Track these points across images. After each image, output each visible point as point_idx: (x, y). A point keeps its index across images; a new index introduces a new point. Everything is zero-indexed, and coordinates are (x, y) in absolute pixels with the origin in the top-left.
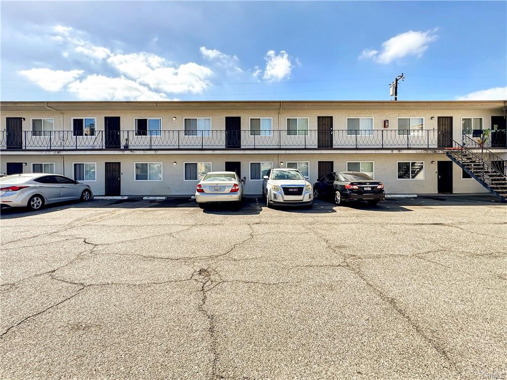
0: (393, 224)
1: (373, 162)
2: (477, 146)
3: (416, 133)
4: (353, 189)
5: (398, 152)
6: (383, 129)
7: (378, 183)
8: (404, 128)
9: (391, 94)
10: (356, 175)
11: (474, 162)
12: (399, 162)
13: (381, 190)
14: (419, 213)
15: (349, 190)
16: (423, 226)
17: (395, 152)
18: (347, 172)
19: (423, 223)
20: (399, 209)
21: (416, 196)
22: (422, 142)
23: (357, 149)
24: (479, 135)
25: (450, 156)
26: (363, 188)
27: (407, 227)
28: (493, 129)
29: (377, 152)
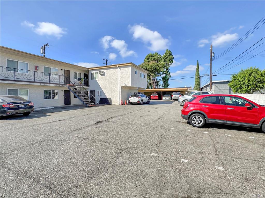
0: (37, 125)
1: (29, 90)
2: (79, 85)
3: (54, 76)
4: (10, 107)
5: (44, 85)
6: (35, 71)
7: (30, 102)
8: (47, 72)
9: (41, 52)
10: (12, 97)
11: (78, 91)
12: (45, 90)
13: (31, 107)
14: (53, 116)
15: (6, 108)
16: (54, 123)
17: (42, 84)
18: (7, 96)
19: (54, 121)
20: (43, 116)
21: (54, 107)
22: (57, 81)
23: (15, 81)
24: (80, 80)
25: (69, 88)
26: (18, 106)
27: (45, 125)
28: (84, 78)
29: (30, 84)
